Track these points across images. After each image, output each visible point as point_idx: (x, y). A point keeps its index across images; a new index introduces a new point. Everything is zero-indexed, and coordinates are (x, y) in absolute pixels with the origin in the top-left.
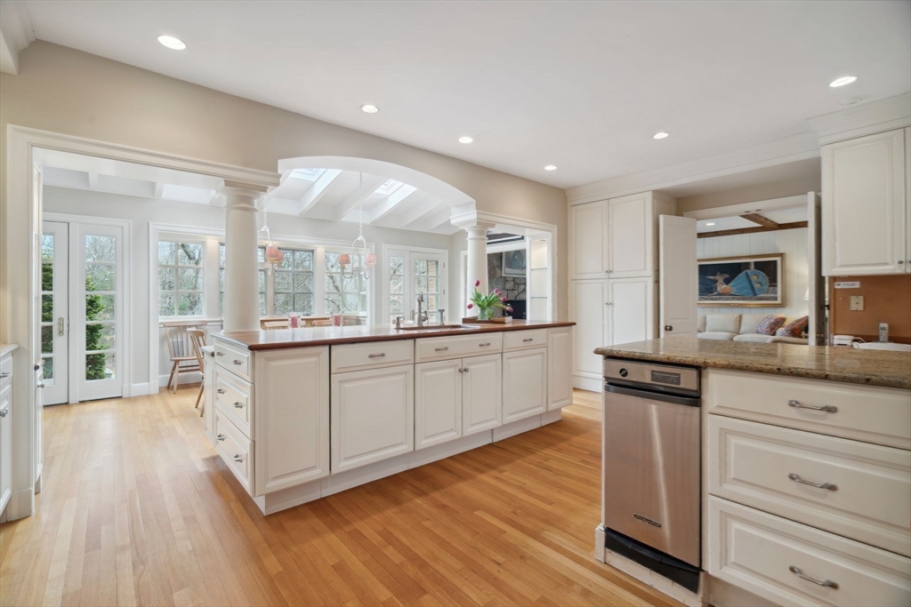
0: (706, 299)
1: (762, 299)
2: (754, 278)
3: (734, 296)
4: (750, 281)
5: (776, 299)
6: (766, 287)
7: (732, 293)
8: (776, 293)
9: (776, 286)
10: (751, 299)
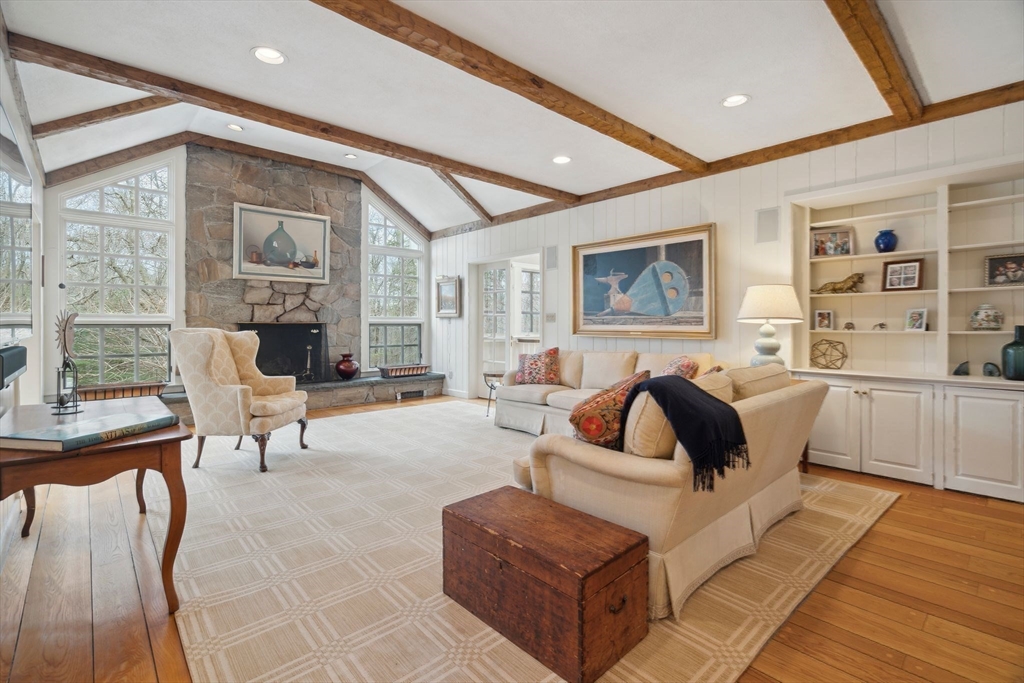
0: (594, 323)
1: (679, 323)
2: (665, 279)
3: (635, 316)
4: (659, 285)
5: (699, 321)
6: (685, 295)
7: (632, 310)
8: (701, 309)
9: (701, 294)
10: (661, 322)
